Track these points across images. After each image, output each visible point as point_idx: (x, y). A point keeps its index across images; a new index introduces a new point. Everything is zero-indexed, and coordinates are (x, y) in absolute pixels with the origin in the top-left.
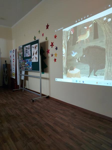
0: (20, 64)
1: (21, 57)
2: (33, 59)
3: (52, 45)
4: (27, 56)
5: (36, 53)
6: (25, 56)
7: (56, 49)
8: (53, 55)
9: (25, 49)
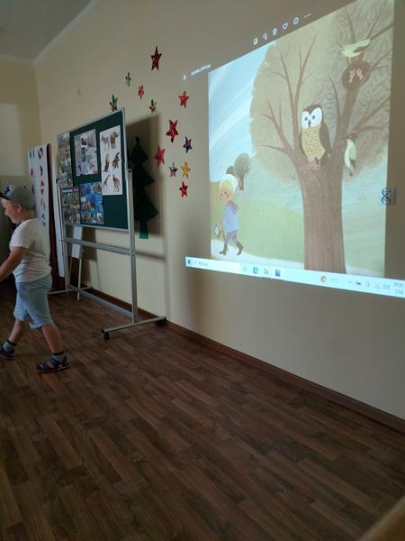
0: (64, 200)
1: (65, 174)
2: (105, 182)
3: (173, 132)
4: (87, 171)
5: (115, 162)
6: (78, 173)
7: (187, 149)
8: (176, 170)
9: (78, 145)
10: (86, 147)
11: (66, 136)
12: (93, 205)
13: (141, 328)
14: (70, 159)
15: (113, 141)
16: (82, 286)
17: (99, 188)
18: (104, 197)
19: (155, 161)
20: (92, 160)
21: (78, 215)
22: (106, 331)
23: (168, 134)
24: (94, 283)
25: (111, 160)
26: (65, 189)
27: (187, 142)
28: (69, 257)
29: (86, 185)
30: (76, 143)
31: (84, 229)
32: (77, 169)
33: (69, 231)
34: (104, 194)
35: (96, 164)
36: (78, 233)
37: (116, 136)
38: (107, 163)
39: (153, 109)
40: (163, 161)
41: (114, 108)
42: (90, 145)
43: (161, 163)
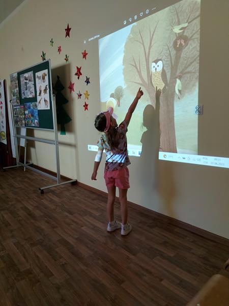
0: (14, 112)
1: (15, 97)
2: (40, 102)
3: (79, 73)
4: (28, 96)
5: (45, 90)
6: (23, 97)
7: (87, 83)
8: (81, 95)
9: (23, 81)
10: (27, 81)
11: (15, 75)
12: (33, 115)
13: (63, 186)
14: (18, 89)
15: (44, 78)
16: (27, 163)
17: (36, 106)
18: (39, 110)
19: (69, 90)
20: (31, 89)
21: (24, 122)
22: (42, 189)
23: (76, 74)
24: (34, 161)
25: (43, 89)
26: (15, 106)
27: (87, 79)
28: (19, 146)
29: (28, 104)
30: (21, 79)
31: (27, 129)
32: (22, 95)
33: (18, 131)
34: (39, 109)
35: (34, 91)
36: (23, 132)
37: (45, 75)
38: (40, 91)
39: (67, 60)
40: (73, 90)
41: (44, 59)
42: (30, 81)
43: (72, 91)
